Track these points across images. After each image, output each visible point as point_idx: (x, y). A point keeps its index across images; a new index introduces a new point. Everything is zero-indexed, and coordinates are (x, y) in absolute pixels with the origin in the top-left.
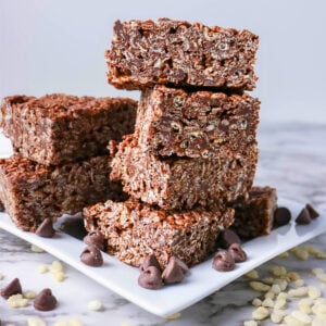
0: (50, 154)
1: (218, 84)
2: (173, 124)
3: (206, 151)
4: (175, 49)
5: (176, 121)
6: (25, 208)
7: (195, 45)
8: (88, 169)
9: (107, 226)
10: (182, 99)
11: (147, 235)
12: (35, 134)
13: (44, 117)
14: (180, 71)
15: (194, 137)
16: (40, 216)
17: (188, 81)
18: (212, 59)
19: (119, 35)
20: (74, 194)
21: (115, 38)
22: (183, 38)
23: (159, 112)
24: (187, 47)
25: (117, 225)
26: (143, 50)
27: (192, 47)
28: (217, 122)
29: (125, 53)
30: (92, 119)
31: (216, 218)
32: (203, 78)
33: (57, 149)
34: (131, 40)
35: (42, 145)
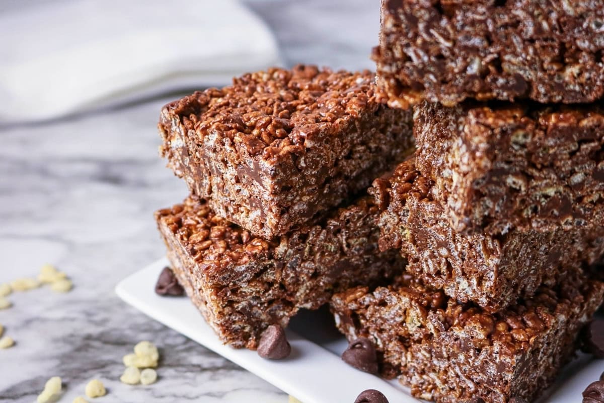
0: (271, 219)
1: (591, 97)
2: (510, 180)
3: (570, 219)
4: (507, 36)
5: (515, 174)
6: (234, 311)
7: (545, 25)
8: (338, 231)
9: (381, 331)
10: (525, 136)
11: (462, 357)
12: (238, 181)
13: (253, 155)
14: (518, 77)
15: (546, 196)
16: (260, 321)
17: (533, 96)
18: (579, 50)
19: (396, 17)
20: (316, 275)
21: (389, 25)
22: (520, 14)
23: (485, 163)
24: (530, 30)
25: (402, 332)
26: (445, 44)
27: (538, 29)
28: (589, 167)
29: (411, 53)
30: (336, 141)
31: (577, 310)
32: (561, 87)
33: (283, 209)
34: (421, 26)
35: (254, 202)
